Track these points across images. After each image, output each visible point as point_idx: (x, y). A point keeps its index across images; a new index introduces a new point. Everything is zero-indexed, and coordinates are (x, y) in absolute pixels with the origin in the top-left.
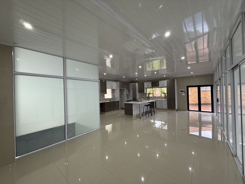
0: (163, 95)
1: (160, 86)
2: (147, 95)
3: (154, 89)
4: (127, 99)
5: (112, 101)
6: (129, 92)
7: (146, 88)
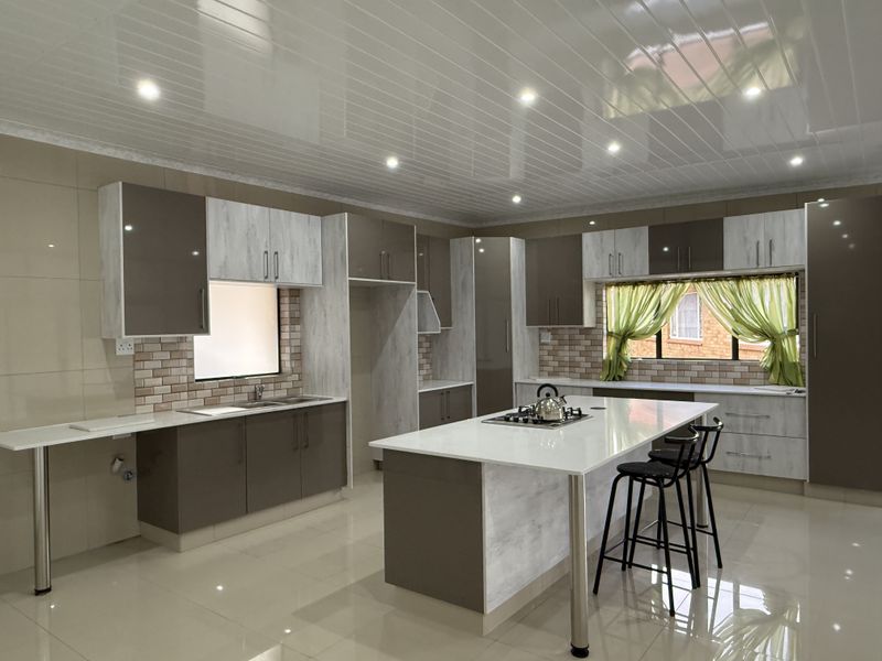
0: (757, 351)
1: (731, 264)
2: (607, 349)
3: (666, 291)
4: (426, 379)
5: (276, 401)
6: (446, 320)
7: (600, 286)
